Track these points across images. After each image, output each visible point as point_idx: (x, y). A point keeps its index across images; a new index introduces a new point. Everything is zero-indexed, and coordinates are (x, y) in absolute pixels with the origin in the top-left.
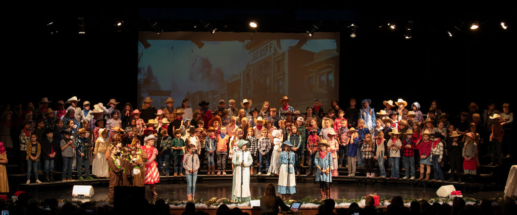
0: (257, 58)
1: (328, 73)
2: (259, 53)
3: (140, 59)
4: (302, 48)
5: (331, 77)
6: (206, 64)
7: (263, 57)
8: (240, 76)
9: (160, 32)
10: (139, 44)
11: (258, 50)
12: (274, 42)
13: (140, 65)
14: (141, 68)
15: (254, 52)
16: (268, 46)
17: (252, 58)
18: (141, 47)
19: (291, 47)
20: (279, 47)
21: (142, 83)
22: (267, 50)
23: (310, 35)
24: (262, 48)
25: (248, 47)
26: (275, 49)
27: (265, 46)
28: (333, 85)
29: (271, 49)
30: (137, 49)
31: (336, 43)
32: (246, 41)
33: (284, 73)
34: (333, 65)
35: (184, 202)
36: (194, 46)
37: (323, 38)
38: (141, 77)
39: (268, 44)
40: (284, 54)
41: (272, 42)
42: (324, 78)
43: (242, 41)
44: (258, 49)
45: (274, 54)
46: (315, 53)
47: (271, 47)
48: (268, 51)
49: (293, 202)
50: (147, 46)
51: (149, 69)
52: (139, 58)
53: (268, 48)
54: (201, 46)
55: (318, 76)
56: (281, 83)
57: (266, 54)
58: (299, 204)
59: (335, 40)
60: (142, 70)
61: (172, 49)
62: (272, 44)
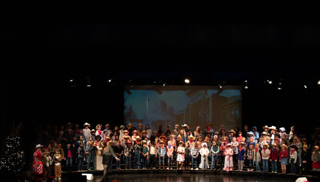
0: (194, 101)
1: (236, 110)
2: (194, 98)
3: (125, 102)
4: (220, 95)
5: (237, 112)
6: (164, 104)
7: (197, 100)
8: (183, 111)
9: (133, 85)
10: (125, 92)
13: (126, 104)
14: (126, 106)
15: (192, 97)
17: (190, 100)
18: (126, 94)
19: (213, 94)
20: (207, 94)
21: (126, 115)
22: (199, 96)
23: (221, 87)
24: (196, 95)
25: (188, 94)
26: (204, 95)
27: (198, 94)
28: (238, 117)
29: (202, 95)
30: (123, 95)
31: (240, 92)
32: (187, 91)
33: (209, 110)
34: (238, 105)
36: (157, 94)
37: (233, 89)
38: (126, 111)
39: (200, 93)
40: (209, 98)
41: (202, 91)
42: (233, 113)
43: (184, 90)
44: (194, 95)
45: (204, 98)
46: (227, 98)
47: (201, 95)
48: (200, 96)
50: (130, 93)
51: (131, 107)
53: (200, 95)
54: (160, 93)
55: (229, 111)
56: (207, 115)
57: (199, 98)
59: (239, 90)
60: (127, 107)
61: (144, 95)
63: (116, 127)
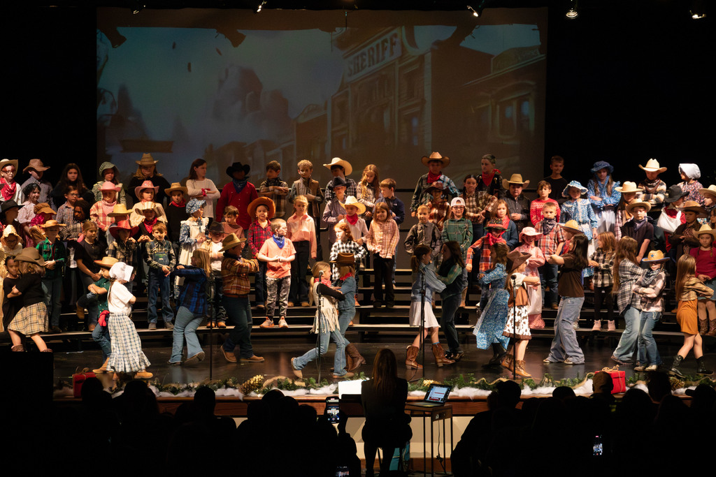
0: (363, 68)
1: (521, 100)
2: (366, 58)
3: (101, 71)
4: (463, 44)
5: (528, 109)
6: (250, 80)
7: (377, 66)
8: (326, 108)
9: (140, 9)
10: (98, 36)
11: (366, 50)
12: (401, 32)
13: (103, 83)
14: (105, 91)
15: (356, 55)
16: (386, 41)
17: (352, 67)
18: (103, 45)
19: (438, 43)
20: (413, 43)
21: (108, 124)
22: (384, 49)
23: (476, 14)
24: (374, 45)
25: (342, 44)
26: (403, 46)
27: (379, 41)
28: (532, 126)
29: (395, 47)
30: (94, 47)
31: (538, 32)
32: (338, 29)
33: (423, 102)
34: (532, 83)
35: (191, 385)
36: (224, 42)
37: (511, 22)
38: (104, 110)
39: (388, 36)
40: (422, 58)
41: (396, 31)
42: (511, 112)
43: (329, 28)
44: (365, 47)
45: (401, 59)
46: (491, 56)
47: (393, 44)
48: (387, 53)
49: (432, 386)
50: (118, 40)
51: (123, 93)
52: (99, 68)
53: (388, 45)
54: (237, 40)
55: (498, 107)
56: (415, 122)
57: (383, 59)
58: (444, 390)
59: (536, 27)
60: (107, 94)
61: (174, 47)
62: (395, 35)
63: (73, 170)
